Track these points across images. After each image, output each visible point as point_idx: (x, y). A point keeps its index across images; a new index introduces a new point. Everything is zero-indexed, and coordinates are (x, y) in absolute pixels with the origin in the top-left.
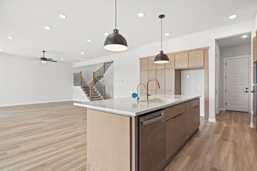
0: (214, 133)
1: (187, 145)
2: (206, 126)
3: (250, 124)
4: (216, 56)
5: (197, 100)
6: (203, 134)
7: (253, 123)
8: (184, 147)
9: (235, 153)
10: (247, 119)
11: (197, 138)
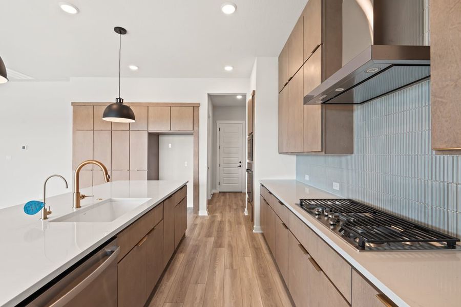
0: (206, 237)
1: (166, 276)
2: (196, 225)
3: (244, 211)
4: (209, 117)
5: (183, 189)
6: (191, 243)
7: (248, 209)
8: (160, 285)
9: (232, 267)
10: (241, 203)
11: (182, 254)
